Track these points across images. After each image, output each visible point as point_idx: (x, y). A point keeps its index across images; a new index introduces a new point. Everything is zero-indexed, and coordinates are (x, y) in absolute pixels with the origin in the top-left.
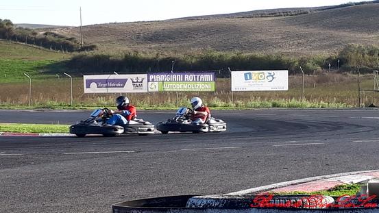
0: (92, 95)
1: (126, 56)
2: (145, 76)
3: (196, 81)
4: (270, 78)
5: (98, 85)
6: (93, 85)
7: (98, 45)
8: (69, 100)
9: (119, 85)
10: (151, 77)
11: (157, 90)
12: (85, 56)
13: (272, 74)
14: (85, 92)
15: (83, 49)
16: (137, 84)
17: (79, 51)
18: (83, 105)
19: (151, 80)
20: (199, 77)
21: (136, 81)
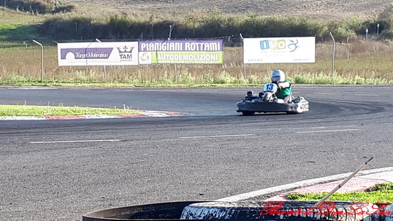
0: (68, 69)
1: (112, 20)
2: (135, 44)
3: (198, 49)
4: (293, 47)
5: (75, 56)
6: (70, 56)
7: (76, 5)
8: (39, 74)
9: (102, 55)
10: (143, 45)
11: (150, 62)
12: (61, 19)
13: (295, 42)
14: (60, 64)
15: (58, 10)
16: (125, 54)
17: (53, 12)
18: (56, 80)
19: (142, 50)
20: (204, 46)
21: (124, 50)
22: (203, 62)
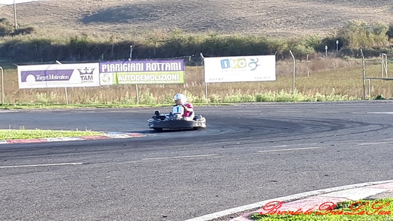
0: (28, 91)
1: (72, 41)
2: (96, 65)
3: (159, 69)
4: (254, 65)
5: (36, 78)
6: (31, 78)
7: (36, 27)
9: (62, 77)
10: (104, 66)
11: (111, 83)
12: (20, 41)
13: (256, 60)
14: (20, 87)
15: (17, 32)
16: (85, 76)
17: (12, 35)
18: (17, 103)
19: (103, 71)
20: (165, 65)
21: (84, 72)
22: (165, 82)
